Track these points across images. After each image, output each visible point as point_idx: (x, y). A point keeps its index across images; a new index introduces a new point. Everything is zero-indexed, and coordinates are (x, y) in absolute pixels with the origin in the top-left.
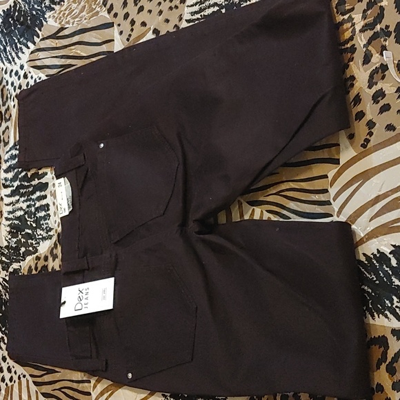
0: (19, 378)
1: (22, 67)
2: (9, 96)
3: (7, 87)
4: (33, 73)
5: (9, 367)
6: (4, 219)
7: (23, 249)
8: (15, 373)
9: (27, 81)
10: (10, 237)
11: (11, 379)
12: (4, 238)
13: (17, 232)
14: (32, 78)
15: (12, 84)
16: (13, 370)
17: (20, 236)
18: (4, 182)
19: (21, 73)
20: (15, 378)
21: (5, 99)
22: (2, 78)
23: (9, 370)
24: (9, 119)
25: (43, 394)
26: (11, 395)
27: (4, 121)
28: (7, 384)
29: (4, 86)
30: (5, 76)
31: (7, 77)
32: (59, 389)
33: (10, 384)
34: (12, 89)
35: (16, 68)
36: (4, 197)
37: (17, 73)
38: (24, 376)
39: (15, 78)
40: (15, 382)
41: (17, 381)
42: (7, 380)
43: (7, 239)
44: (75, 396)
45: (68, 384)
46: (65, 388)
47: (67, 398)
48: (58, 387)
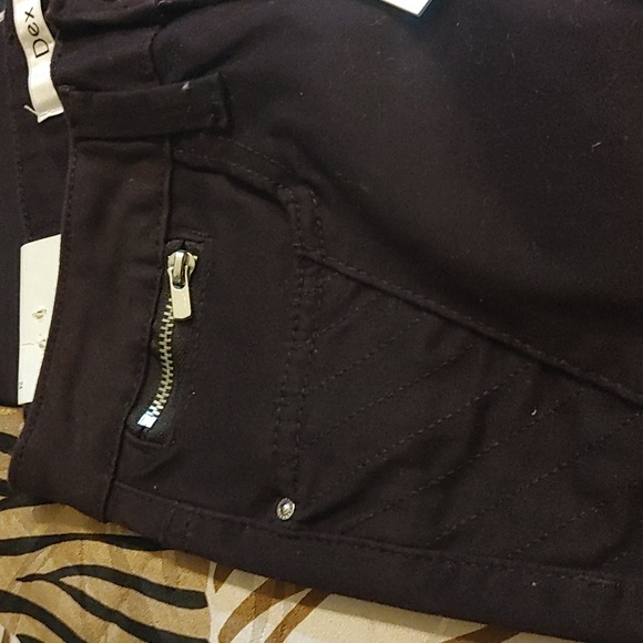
44: (124, 610)
45: (100, 554)
46: (81, 570)
47: (91, 618)
48: (49, 567)
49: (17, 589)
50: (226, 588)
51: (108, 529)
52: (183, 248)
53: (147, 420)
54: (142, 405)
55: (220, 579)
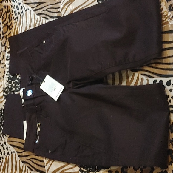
0: (12, 153)
1: (20, 4)
2: (13, 18)
3: (12, 14)
4: (25, 7)
5: (7, 147)
6: (5, 75)
7: (14, 89)
8: (10, 150)
9: (22, 10)
10: (8, 83)
11: (8, 153)
12: (5, 84)
13: (11, 81)
14: (24, 9)
15: (15, 12)
16: (9, 149)
17: (13, 83)
18: (7, 58)
19: (19, 7)
20: (10, 153)
21: (10, 19)
22: (10, 9)
23: (7, 149)
24: (12, 28)
25: (22, 162)
26: (8, 161)
27: (9, 29)
28: (6, 156)
29: (11, 13)
30: (11, 8)
31: (12, 9)
32: (30, 159)
33: (7, 156)
34: (14, 15)
35: (17, 4)
36: (6, 65)
37: (17, 7)
38: (14, 152)
39: (16, 9)
40: (10, 155)
41: (11, 154)
42: (6, 154)
43: (7, 84)
44: (37, 163)
45: (34, 157)
46: (32, 159)
47: (34, 164)
48: (29, 158)
49: (26, 161)
50: (46, 160)
51: (35, 154)
52: (38, 123)
53: (37, 142)
54: (36, 140)
55: (45, 159)
